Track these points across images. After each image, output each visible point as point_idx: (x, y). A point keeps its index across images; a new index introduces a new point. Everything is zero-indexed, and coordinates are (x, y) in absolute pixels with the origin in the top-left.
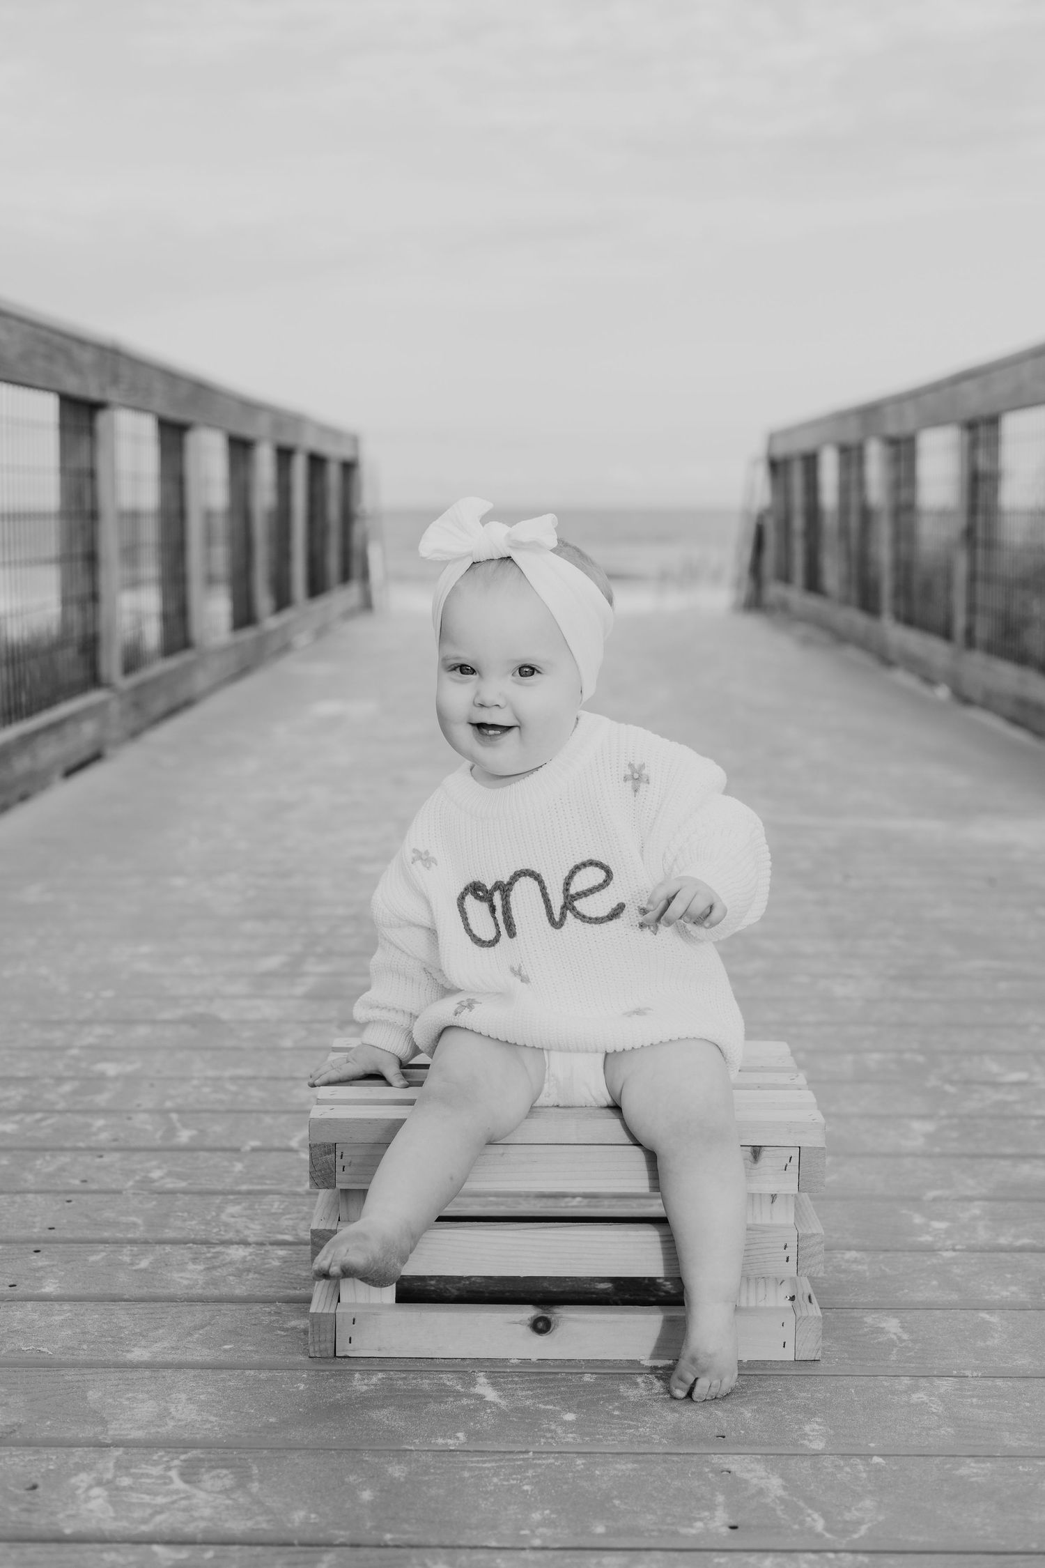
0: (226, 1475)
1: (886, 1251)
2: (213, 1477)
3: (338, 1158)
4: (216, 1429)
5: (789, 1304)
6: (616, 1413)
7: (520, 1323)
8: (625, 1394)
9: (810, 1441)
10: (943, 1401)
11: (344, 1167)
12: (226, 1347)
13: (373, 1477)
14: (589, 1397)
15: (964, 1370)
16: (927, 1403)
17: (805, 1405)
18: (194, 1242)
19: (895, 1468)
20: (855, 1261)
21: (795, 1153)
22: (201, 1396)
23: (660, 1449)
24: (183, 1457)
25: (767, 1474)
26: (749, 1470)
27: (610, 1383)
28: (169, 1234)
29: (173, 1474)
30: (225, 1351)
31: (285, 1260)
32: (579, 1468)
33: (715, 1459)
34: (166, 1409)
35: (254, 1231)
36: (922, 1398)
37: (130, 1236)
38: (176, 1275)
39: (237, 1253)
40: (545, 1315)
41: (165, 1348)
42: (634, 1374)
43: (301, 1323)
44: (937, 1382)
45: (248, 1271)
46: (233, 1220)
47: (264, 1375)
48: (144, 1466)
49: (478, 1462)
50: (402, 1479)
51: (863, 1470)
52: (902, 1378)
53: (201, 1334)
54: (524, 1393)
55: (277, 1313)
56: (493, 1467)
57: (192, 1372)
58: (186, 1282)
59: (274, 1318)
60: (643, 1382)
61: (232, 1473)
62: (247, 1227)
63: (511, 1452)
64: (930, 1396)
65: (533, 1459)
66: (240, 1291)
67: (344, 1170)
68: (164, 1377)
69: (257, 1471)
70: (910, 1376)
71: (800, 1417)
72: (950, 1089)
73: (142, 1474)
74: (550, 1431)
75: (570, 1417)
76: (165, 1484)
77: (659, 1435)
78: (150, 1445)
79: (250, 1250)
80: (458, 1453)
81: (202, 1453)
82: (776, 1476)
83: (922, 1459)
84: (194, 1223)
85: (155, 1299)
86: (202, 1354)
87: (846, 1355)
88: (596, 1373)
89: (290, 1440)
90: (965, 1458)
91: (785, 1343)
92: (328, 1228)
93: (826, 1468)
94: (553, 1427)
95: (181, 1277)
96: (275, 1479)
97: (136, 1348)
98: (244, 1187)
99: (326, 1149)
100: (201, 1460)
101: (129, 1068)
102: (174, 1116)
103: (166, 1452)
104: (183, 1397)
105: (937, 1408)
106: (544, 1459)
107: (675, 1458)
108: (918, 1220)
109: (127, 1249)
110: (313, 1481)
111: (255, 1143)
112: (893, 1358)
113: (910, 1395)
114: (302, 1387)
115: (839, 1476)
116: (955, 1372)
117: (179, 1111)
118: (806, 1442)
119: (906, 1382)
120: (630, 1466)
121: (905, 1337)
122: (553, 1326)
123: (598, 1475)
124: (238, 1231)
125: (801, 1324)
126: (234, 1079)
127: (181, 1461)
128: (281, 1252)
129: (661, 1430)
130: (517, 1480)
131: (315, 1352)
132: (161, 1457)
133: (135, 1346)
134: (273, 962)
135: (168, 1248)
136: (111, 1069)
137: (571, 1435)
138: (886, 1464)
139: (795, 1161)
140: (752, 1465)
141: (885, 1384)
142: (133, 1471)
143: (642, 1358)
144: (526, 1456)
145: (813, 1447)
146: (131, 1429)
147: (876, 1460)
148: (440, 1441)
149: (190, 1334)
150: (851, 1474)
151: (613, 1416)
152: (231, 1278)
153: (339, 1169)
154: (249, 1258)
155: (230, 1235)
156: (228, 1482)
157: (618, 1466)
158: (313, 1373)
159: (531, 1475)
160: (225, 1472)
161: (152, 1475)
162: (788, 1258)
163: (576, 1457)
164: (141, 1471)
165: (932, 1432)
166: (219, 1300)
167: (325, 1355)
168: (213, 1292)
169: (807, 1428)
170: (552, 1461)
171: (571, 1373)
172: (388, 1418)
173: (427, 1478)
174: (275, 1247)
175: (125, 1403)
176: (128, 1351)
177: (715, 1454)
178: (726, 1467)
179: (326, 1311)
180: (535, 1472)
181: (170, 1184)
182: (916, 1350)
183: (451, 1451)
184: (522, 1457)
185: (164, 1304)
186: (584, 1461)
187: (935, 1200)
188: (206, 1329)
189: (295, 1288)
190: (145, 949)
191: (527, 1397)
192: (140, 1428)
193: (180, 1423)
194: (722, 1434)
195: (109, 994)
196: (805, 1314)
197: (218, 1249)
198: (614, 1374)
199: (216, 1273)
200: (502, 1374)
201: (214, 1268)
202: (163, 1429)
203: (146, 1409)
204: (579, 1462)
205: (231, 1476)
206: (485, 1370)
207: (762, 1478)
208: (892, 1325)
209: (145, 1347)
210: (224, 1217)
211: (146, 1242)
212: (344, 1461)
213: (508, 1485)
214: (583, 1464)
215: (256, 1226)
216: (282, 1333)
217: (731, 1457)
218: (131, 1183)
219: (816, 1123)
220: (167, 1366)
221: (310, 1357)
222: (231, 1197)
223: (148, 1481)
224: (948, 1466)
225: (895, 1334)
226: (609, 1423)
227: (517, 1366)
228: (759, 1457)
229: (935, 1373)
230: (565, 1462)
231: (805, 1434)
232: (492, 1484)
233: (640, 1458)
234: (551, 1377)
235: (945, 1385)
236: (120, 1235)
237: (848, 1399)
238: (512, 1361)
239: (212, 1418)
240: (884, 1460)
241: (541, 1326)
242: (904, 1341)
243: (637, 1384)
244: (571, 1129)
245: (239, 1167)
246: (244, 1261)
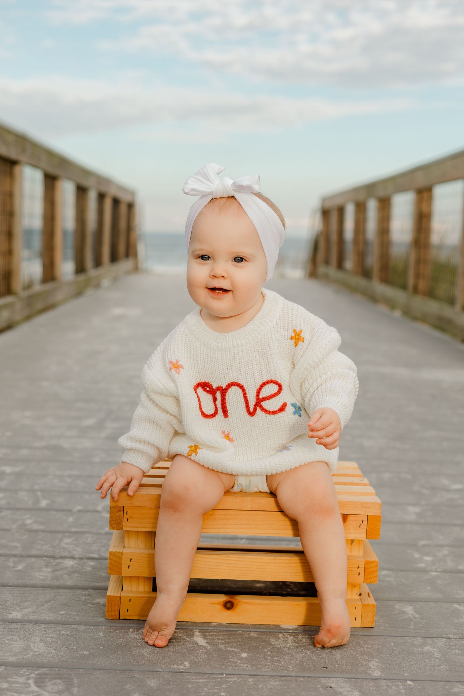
0: (60, 683)
1: (402, 571)
2: (53, 684)
3: (125, 514)
4: (55, 657)
5: (358, 597)
6: (269, 653)
7: (218, 604)
8: (273, 643)
9: (373, 671)
10: (441, 651)
11: (128, 519)
12: (62, 612)
13: (139, 686)
14: (254, 644)
15: (449, 634)
16: (432, 652)
17: (368, 651)
18: (47, 557)
19: (419, 688)
20: (387, 576)
21: (365, 518)
22: (48, 639)
23: (293, 674)
24: (36, 672)
25: (351, 689)
26: (342, 687)
27: (265, 637)
28: (34, 552)
29: (31, 682)
30: (62, 614)
31: (93, 567)
32: (250, 684)
33: (323, 680)
34: (29, 645)
35: (78, 552)
36: (429, 649)
37: (14, 552)
38: (37, 574)
39: (69, 563)
40: (231, 600)
41: (29, 612)
42: (277, 632)
43: (102, 601)
44: (436, 641)
45: (74, 572)
46: (67, 546)
47: (81, 628)
48: (15, 677)
49: (196, 679)
50: (155, 688)
51: (402, 688)
52: (418, 638)
53: (49, 605)
54: (219, 641)
55: (89, 595)
56: (204, 682)
57: (43, 626)
58: (41, 578)
59: (87, 598)
60: (282, 637)
61: (63, 682)
62: (75, 550)
63: (213, 674)
64: (433, 648)
65: (226, 678)
66: (70, 583)
67: (127, 521)
68: (28, 628)
69: (76, 681)
70: (422, 637)
71: (366, 658)
72: (425, 491)
73: (14, 682)
74: (235, 662)
75: (244, 655)
76: (26, 687)
77: (292, 666)
78: (19, 665)
79: (76, 561)
80: (185, 673)
81: (47, 670)
82: (357, 690)
83: (433, 683)
84: (47, 547)
85: (25, 586)
86: (49, 616)
87: (387, 625)
88: (257, 632)
89: (95, 664)
90: (456, 683)
91: (356, 618)
92: (118, 551)
93: (383, 686)
94: (236, 660)
95: (40, 575)
96: (86, 686)
97: (13, 612)
98: (73, 530)
99: (119, 509)
100: (46, 674)
101: (17, 469)
102: (39, 493)
103: (27, 669)
104: (38, 639)
105: (437, 655)
106: (231, 678)
107: (302, 679)
108: (417, 555)
109: (12, 559)
110: (107, 688)
111: (79, 508)
112: (412, 627)
113: (422, 647)
114: (102, 635)
115: (389, 691)
116: (445, 636)
117: (42, 491)
118: (371, 672)
119: (420, 640)
120: (278, 683)
121: (417, 616)
122: (235, 606)
123: (261, 688)
124: (69, 552)
125: (365, 608)
126: (70, 476)
127: (36, 674)
128: (92, 563)
129: (293, 663)
130: (217, 690)
131: (109, 616)
132: (25, 672)
133: (13, 610)
134: (90, 422)
135: (33, 560)
136: (8, 469)
137: (245, 665)
138: (415, 685)
139: (365, 522)
140: (343, 684)
141: (409, 641)
142: (9, 679)
143: (281, 624)
144: (222, 676)
145: (375, 675)
146: (9, 656)
147: (409, 683)
148: (176, 667)
149: (43, 605)
150: (396, 690)
151: (267, 655)
152: (65, 576)
153: (125, 520)
154: (75, 566)
155: (66, 554)
156: (61, 687)
157: (271, 683)
158: (107, 628)
159: (225, 687)
160: (59, 681)
161: (19, 682)
162: (359, 573)
163: (249, 678)
164: (13, 680)
165: (436, 668)
166: (59, 587)
167: (114, 618)
168: (56, 583)
169: (370, 664)
170: (236, 679)
171: (244, 631)
172: (147, 653)
173: (168, 687)
174: (89, 560)
175: (7, 641)
176: (9, 613)
177: (323, 677)
178: (329, 685)
179: (115, 595)
180: (227, 685)
181: (36, 527)
182: (423, 623)
183: (181, 672)
184: (219, 676)
185: (30, 589)
186: (253, 680)
187: (424, 546)
188: (51, 602)
189: (99, 582)
190: (28, 413)
191: (221, 644)
192: (14, 655)
193: (36, 653)
194: (325, 666)
195: (9, 434)
196: (367, 603)
197: (60, 560)
198: (266, 632)
199: (58, 573)
200: (208, 631)
201: (57, 570)
202: (26, 656)
203: (18, 645)
204: (250, 680)
205: (62, 684)
206: (199, 628)
207: (349, 692)
208: (409, 609)
209: (19, 611)
210: (63, 544)
211: (22, 556)
212: (124, 676)
213: (213, 692)
214: (252, 681)
215: (79, 550)
216: (92, 606)
217: (331, 680)
218: (15, 526)
219: (377, 503)
220: (30, 622)
221: (106, 619)
222: (67, 534)
223: (17, 685)
224: (447, 687)
225: (411, 614)
226: (265, 659)
227: (215, 627)
228: (346, 679)
229: (434, 636)
230: (243, 680)
231: (370, 668)
232: (204, 691)
233: (283, 678)
234: (234, 633)
235: (441, 642)
236: (8, 552)
237: (390, 649)
238: (213, 624)
239: (53, 651)
240: (413, 683)
241: (228, 606)
242: (417, 618)
243: (279, 638)
244: (248, 503)
245: (71, 519)
246: (72, 567)
